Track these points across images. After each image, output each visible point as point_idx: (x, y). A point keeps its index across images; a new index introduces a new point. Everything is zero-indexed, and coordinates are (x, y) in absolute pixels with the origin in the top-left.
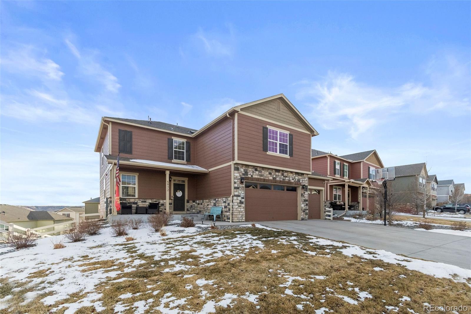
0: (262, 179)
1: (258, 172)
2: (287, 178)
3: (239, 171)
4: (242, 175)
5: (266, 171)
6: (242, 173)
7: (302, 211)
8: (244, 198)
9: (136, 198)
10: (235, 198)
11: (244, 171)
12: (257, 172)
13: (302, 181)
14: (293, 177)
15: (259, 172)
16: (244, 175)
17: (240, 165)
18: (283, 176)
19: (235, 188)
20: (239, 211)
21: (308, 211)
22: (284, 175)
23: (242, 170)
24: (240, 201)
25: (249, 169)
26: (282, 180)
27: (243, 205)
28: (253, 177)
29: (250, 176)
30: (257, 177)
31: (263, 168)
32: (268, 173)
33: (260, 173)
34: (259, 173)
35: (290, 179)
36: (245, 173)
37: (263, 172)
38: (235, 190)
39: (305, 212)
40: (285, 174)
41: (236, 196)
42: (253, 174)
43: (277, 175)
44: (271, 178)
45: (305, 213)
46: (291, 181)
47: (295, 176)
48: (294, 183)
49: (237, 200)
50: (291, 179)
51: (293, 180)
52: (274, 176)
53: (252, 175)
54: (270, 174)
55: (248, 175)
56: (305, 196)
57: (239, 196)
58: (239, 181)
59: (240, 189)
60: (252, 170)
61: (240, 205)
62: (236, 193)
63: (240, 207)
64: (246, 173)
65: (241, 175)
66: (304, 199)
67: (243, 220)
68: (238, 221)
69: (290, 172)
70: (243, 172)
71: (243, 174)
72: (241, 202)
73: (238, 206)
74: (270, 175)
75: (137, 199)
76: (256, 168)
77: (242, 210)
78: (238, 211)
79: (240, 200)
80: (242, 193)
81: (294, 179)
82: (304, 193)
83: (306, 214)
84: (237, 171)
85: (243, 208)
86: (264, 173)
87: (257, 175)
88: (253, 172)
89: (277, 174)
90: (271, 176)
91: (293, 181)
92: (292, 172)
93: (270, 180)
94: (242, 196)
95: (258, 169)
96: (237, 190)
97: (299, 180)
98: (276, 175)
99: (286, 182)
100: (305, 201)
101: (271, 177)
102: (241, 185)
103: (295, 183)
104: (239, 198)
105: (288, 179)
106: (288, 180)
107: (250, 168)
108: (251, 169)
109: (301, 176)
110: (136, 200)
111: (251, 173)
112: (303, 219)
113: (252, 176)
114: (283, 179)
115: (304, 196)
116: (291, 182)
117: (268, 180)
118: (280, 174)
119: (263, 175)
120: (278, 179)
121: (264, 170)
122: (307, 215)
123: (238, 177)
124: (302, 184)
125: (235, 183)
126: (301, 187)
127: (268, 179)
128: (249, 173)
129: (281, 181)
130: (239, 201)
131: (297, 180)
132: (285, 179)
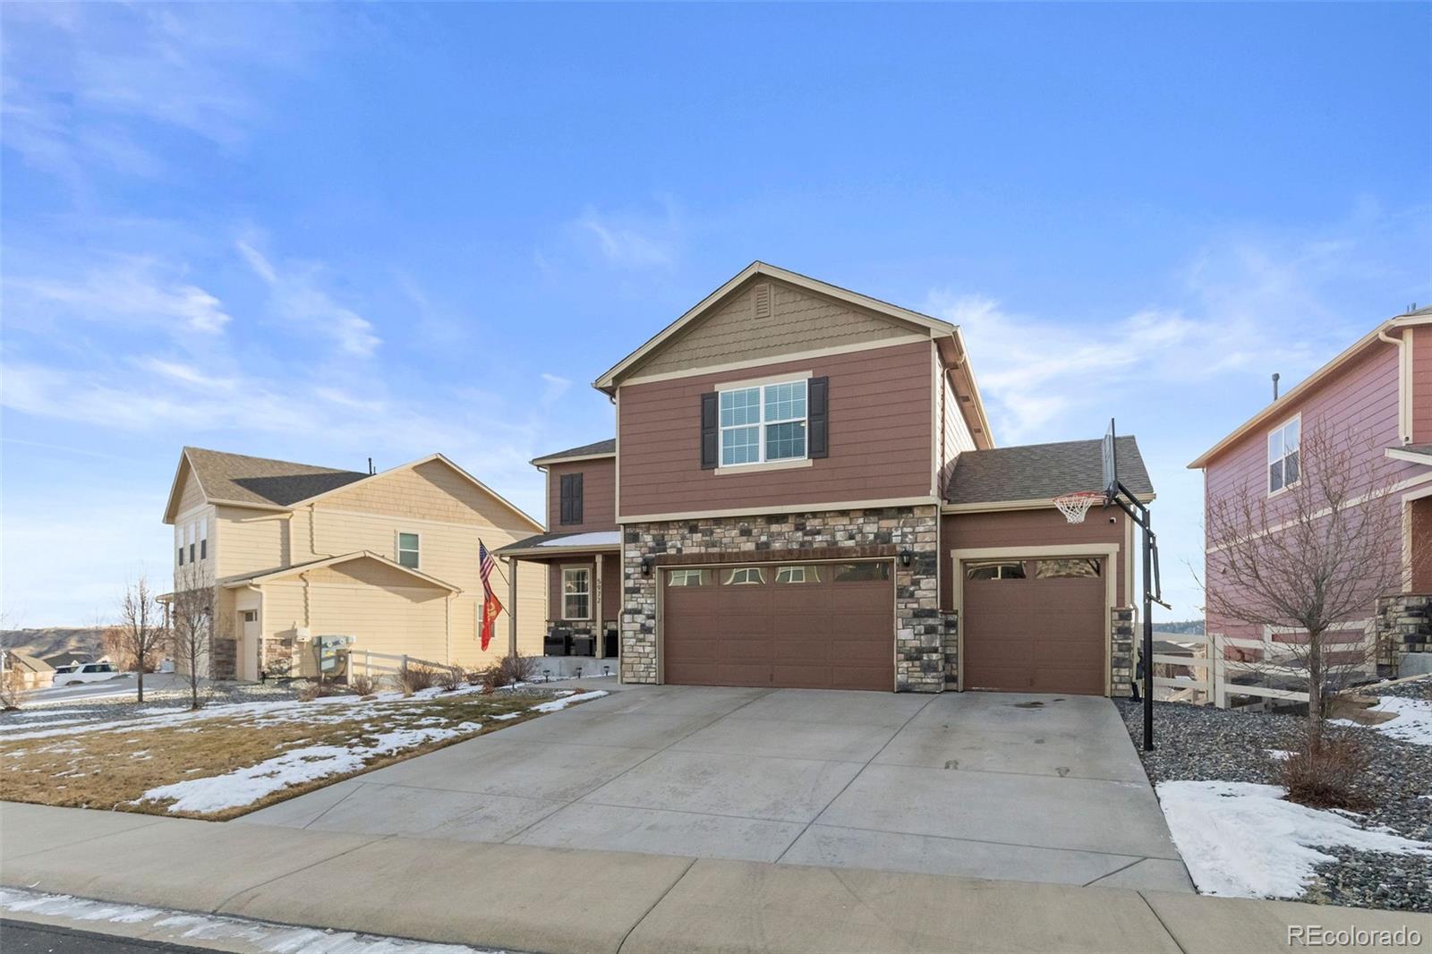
0: (713, 554)
1: (700, 535)
2: (819, 538)
3: (638, 544)
4: (650, 553)
5: (728, 527)
6: (650, 548)
7: (902, 656)
8: (653, 617)
9: (588, 619)
10: (627, 618)
11: (654, 540)
12: (698, 537)
13: (904, 535)
14: (851, 527)
15: (704, 533)
16: (654, 552)
17: (644, 526)
18: (800, 534)
19: (628, 590)
20: (640, 653)
21: (934, 656)
22: (808, 528)
23: (648, 538)
24: (643, 625)
25: (671, 532)
26: (795, 546)
27: (651, 638)
28: (684, 552)
29: (673, 552)
30: (695, 550)
31: (718, 521)
32: (735, 533)
33: (707, 535)
34: (705, 538)
35: (833, 536)
36: (658, 545)
37: (719, 531)
38: (628, 596)
39: (919, 659)
40: (812, 524)
41: (630, 613)
42: (682, 544)
43: (773, 533)
44: (749, 546)
45: (917, 663)
46: (840, 544)
47: (865, 523)
48: (858, 549)
49: (633, 622)
50: (840, 536)
51: (851, 537)
52: (764, 538)
53: (679, 546)
54: (746, 533)
55: (665, 550)
56: (918, 594)
57: (639, 612)
58: (639, 569)
59: (642, 591)
60: (681, 531)
61: (641, 636)
62: (630, 605)
63: (643, 644)
64: (661, 544)
65: (644, 554)
66: (916, 606)
67: (649, 680)
68: (634, 680)
69: (836, 514)
70: (651, 544)
71: (652, 550)
72: (645, 630)
73: (635, 640)
74: (745, 538)
75: (590, 621)
76: (692, 526)
77: (648, 649)
78: (637, 655)
79: (643, 622)
80: (646, 603)
81: (858, 537)
82: (916, 583)
83: (928, 668)
84: (634, 544)
85: (649, 644)
86: (722, 535)
87: (695, 544)
88: (683, 538)
89: (775, 528)
90: (748, 541)
91: (851, 543)
92: (844, 513)
93: (744, 553)
94: (646, 612)
95: (701, 526)
96: (634, 595)
97: (884, 537)
98: (771, 535)
99: (815, 551)
100: (919, 614)
101: (749, 544)
102: (644, 581)
103: (862, 549)
104: (640, 618)
105: (828, 538)
106: (825, 545)
107: (671, 527)
108: (675, 532)
109: (893, 518)
110: (589, 624)
111: (674, 541)
112: (905, 689)
113: (679, 550)
114: (802, 544)
115: (912, 595)
116: (842, 548)
117: (736, 553)
118: (785, 527)
119: (716, 542)
120: (777, 545)
121: (721, 524)
122: (935, 670)
123: (635, 560)
124: (898, 549)
125: (628, 577)
126: (896, 560)
127: (738, 550)
128: (670, 544)
129: (790, 552)
130: (637, 626)
131: (871, 537)
132: (811, 543)
